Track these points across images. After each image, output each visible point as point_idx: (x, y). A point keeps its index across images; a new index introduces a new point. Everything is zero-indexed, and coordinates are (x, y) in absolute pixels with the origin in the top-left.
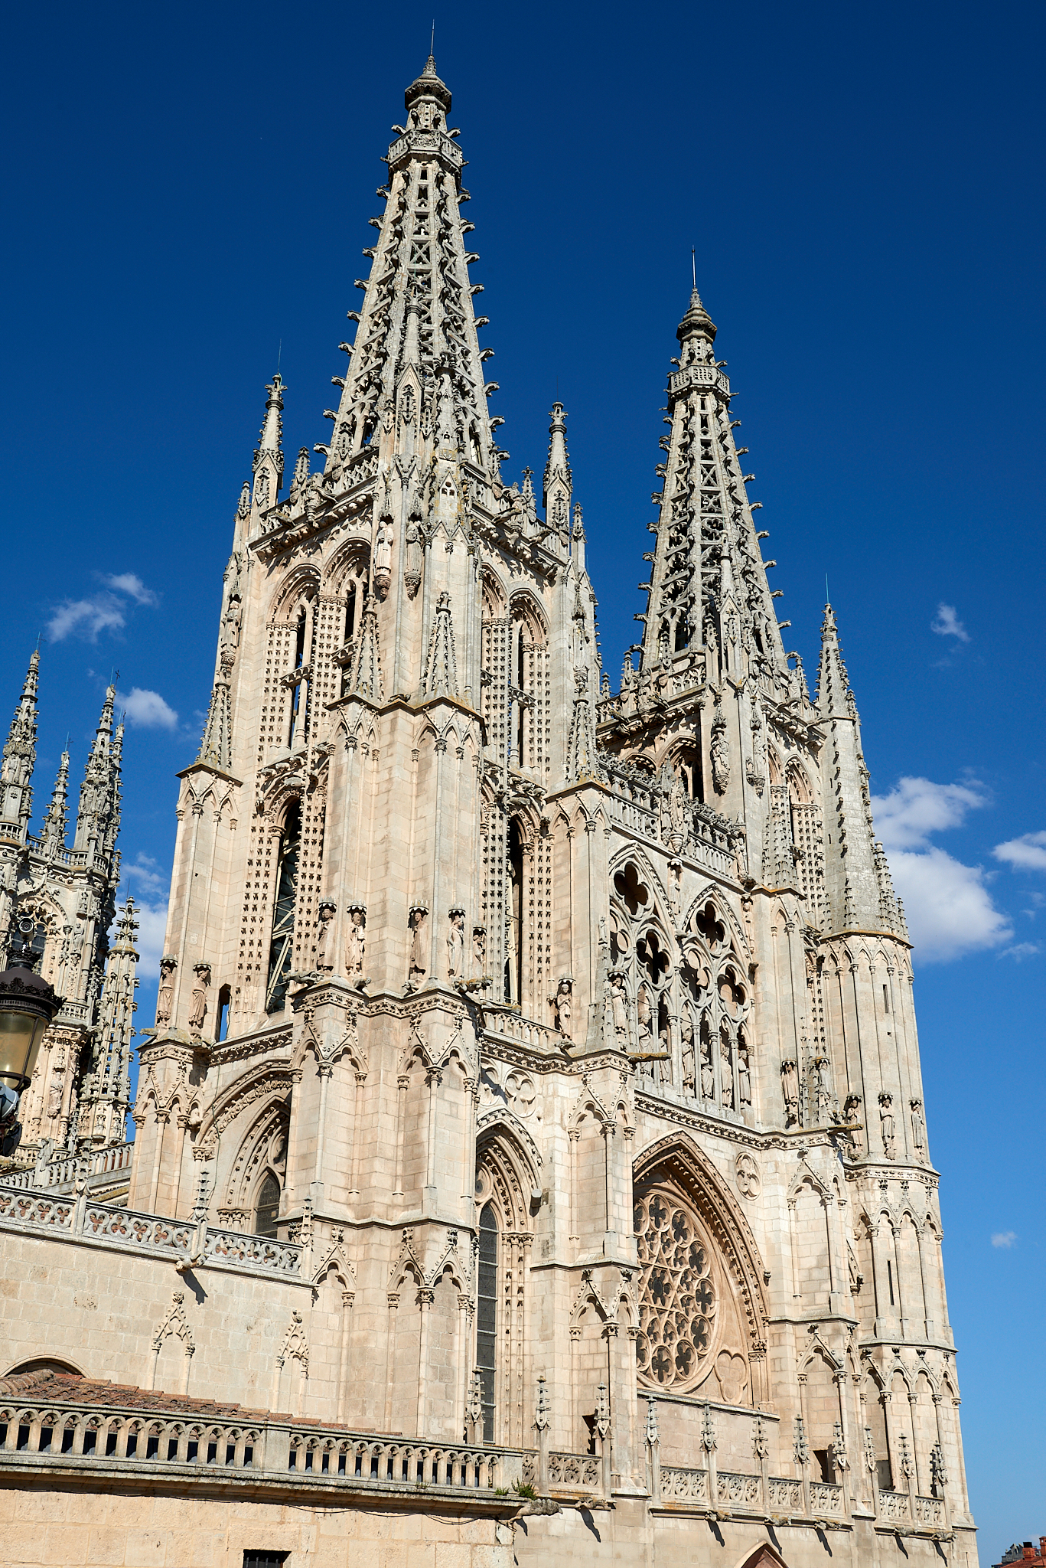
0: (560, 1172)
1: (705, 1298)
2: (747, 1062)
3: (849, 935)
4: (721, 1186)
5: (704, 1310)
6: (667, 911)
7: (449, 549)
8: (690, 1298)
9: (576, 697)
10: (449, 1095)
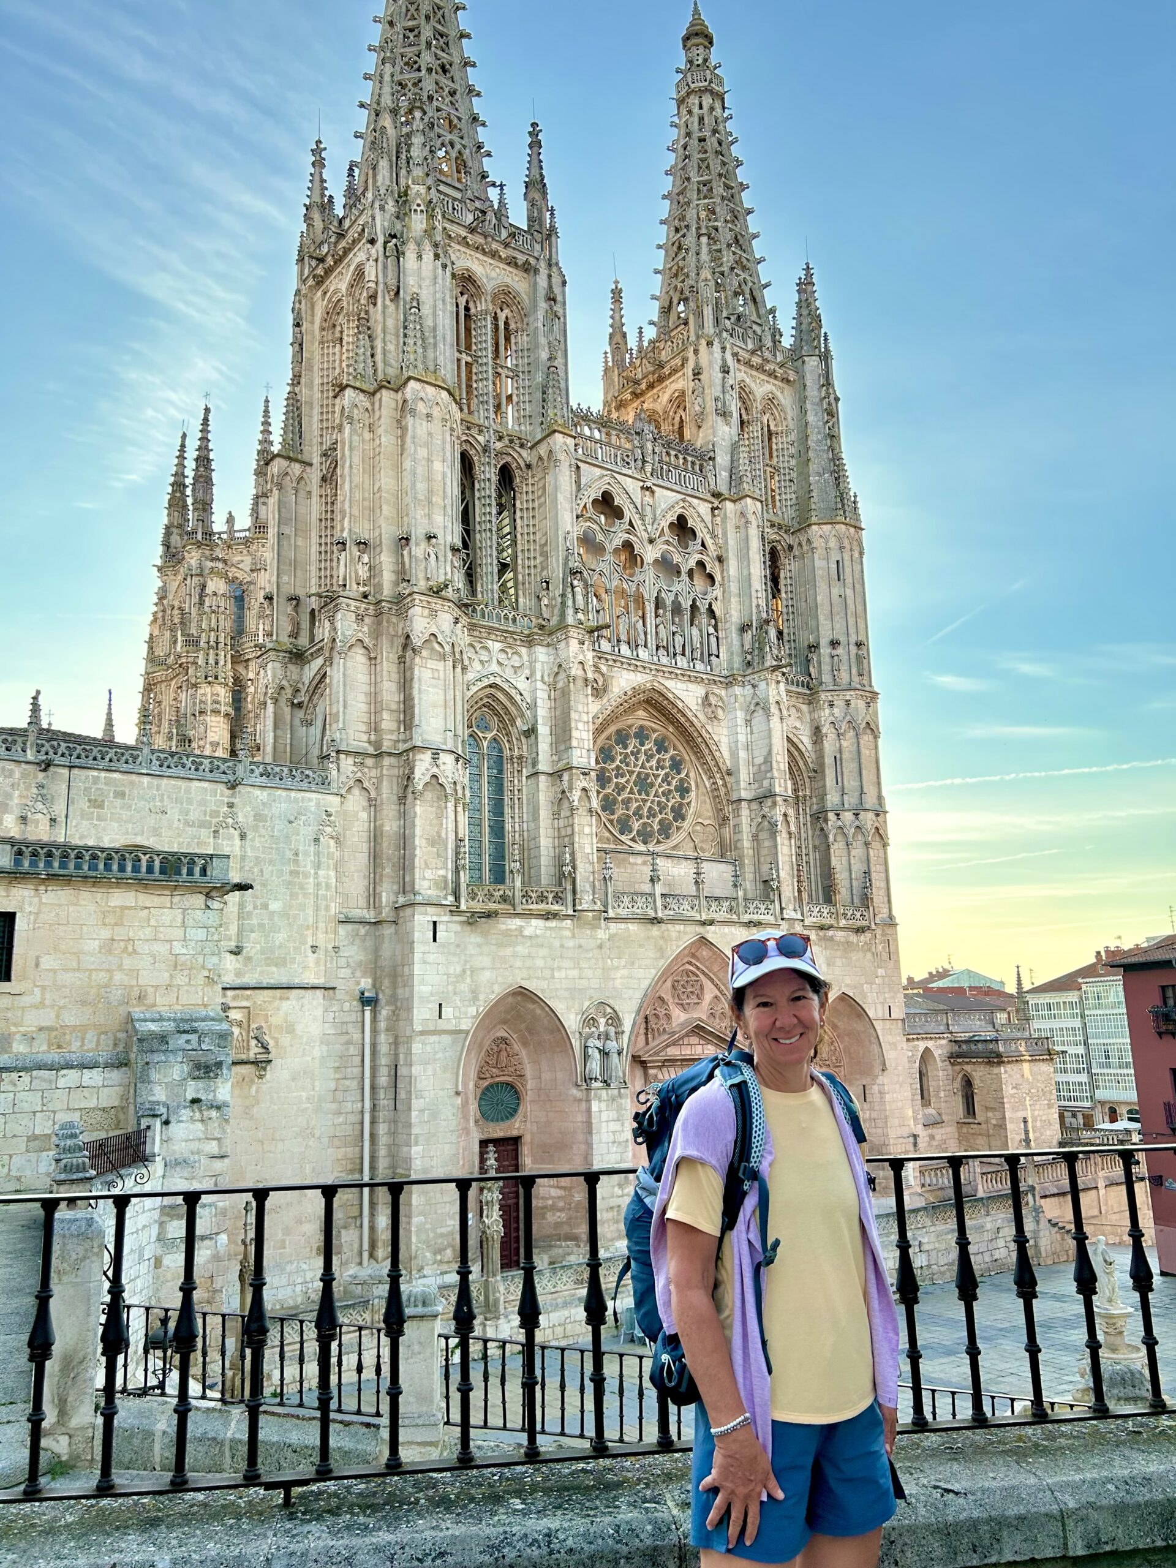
0: (542, 712)
1: (683, 790)
2: (716, 628)
3: (810, 525)
4: (689, 714)
5: (682, 797)
6: (640, 522)
7: (420, 257)
8: (670, 791)
9: (549, 363)
10: (431, 664)
